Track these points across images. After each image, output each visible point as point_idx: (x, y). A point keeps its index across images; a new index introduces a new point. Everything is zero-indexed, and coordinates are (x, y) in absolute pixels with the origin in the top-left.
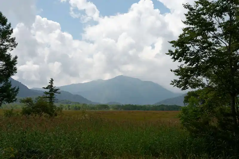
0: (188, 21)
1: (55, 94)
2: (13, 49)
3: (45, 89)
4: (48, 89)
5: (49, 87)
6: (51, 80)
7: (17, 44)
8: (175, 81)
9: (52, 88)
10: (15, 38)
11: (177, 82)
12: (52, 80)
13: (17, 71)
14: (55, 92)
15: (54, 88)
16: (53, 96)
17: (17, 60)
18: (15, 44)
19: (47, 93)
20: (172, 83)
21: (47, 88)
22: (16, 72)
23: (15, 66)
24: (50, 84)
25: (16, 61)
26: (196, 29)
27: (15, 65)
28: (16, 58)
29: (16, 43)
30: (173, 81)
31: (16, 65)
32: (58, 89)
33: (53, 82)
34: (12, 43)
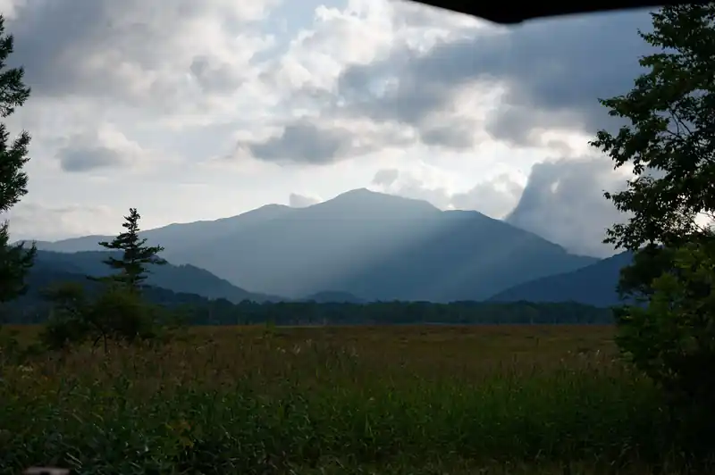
0: (659, 33)
1: (143, 265)
2: (12, 110)
3: (111, 247)
4: (118, 246)
5: (124, 241)
6: (129, 214)
7: (28, 91)
8: (618, 227)
9: (136, 243)
10: (21, 71)
11: (625, 233)
12: (134, 216)
13: (26, 188)
14: (145, 261)
15: (142, 246)
16: (140, 275)
17: (28, 147)
18: (23, 91)
19: (113, 263)
20: (610, 237)
21: (116, 244)
22: (26, 192)
23: (19, 171)
24: (126, 230)
25: (23, 152)
26: (682, 61)
27: (20, 164)
28: (25, 140)
29: (26, 88)
30: (612, 229)
31: (25, 165)
32: (155, 250)
33: (138, 221)
34: (12, 88)
